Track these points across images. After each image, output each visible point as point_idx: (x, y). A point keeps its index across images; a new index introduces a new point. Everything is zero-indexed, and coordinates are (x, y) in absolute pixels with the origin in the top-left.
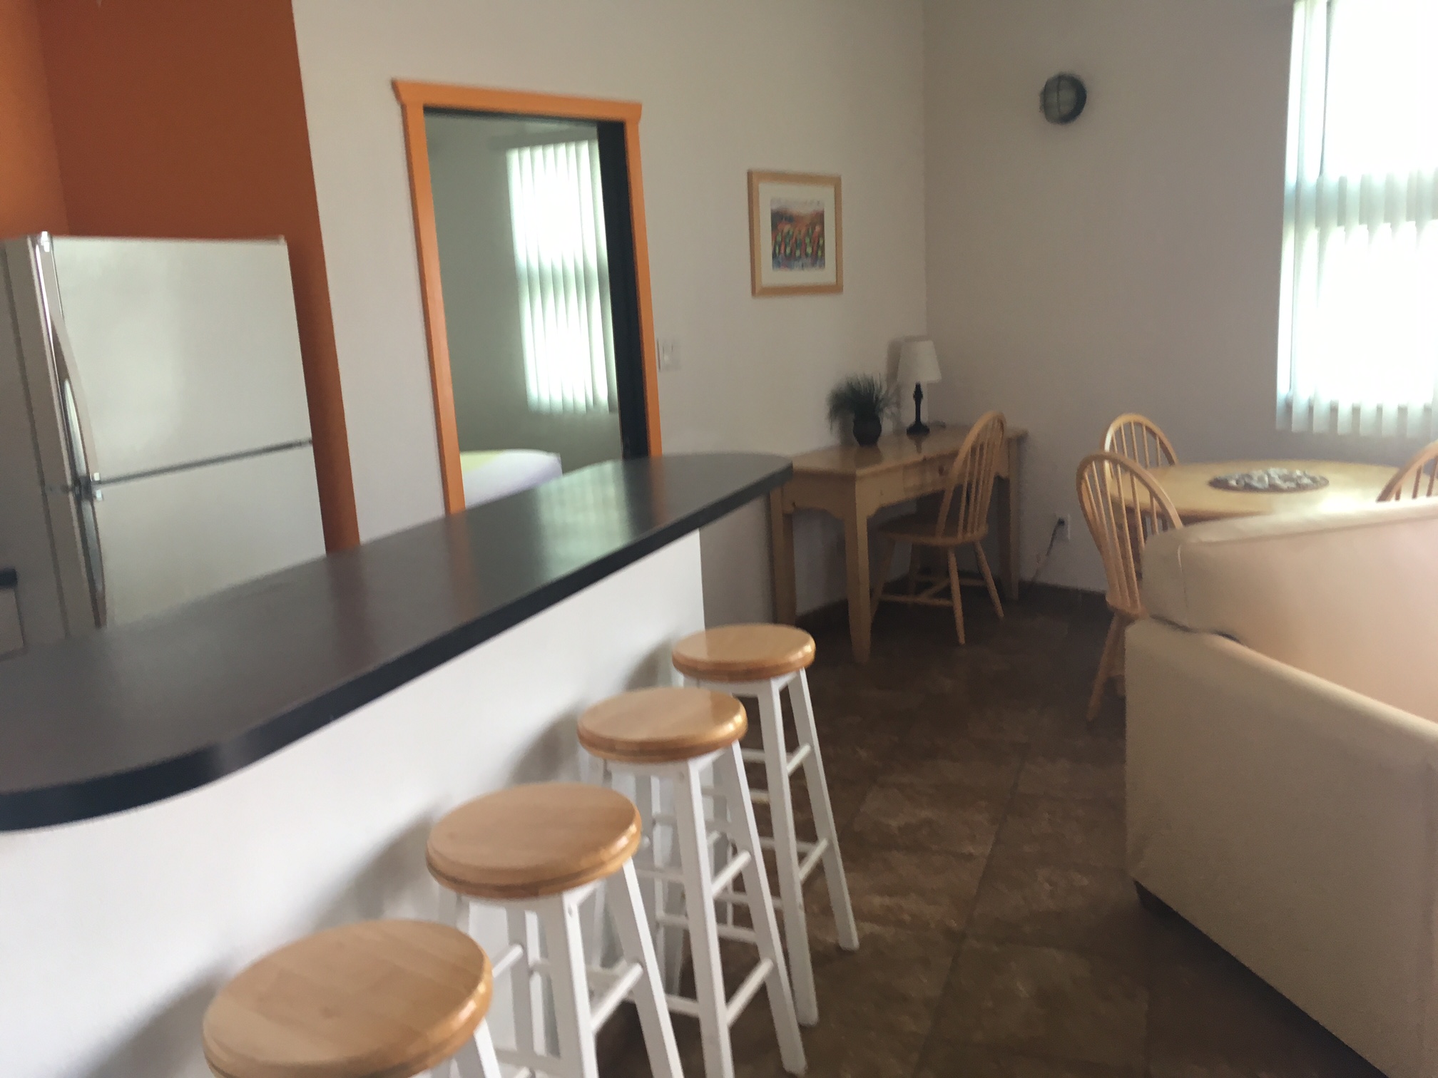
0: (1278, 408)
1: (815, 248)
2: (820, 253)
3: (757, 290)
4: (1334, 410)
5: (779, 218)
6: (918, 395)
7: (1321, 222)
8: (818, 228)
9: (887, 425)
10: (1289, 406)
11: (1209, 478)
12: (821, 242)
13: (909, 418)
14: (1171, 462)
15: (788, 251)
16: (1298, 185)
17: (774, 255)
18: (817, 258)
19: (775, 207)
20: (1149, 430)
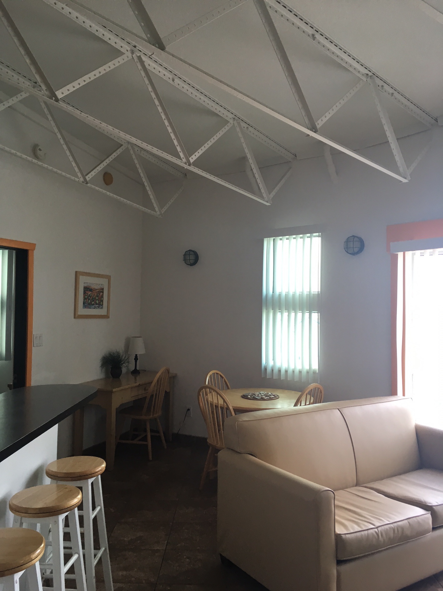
0: (262, 369)
1: (99, 301)
2: (101, 303)
3: (76, 316)
4: (280, 371)
5: (87, 289)
6: (136, 359)
7: (273, 309)
8: (101, 294)
9: (124, 370)
10: (266, 369)
11: (241, 394)
12: (102, 299)
13: (132, 368)
14: (228, 388)
15: (89, 301)
16: (266, 295)
17: (84, 303)
18: (100, 305)
19: (86, 285)
20: (221, 376)
